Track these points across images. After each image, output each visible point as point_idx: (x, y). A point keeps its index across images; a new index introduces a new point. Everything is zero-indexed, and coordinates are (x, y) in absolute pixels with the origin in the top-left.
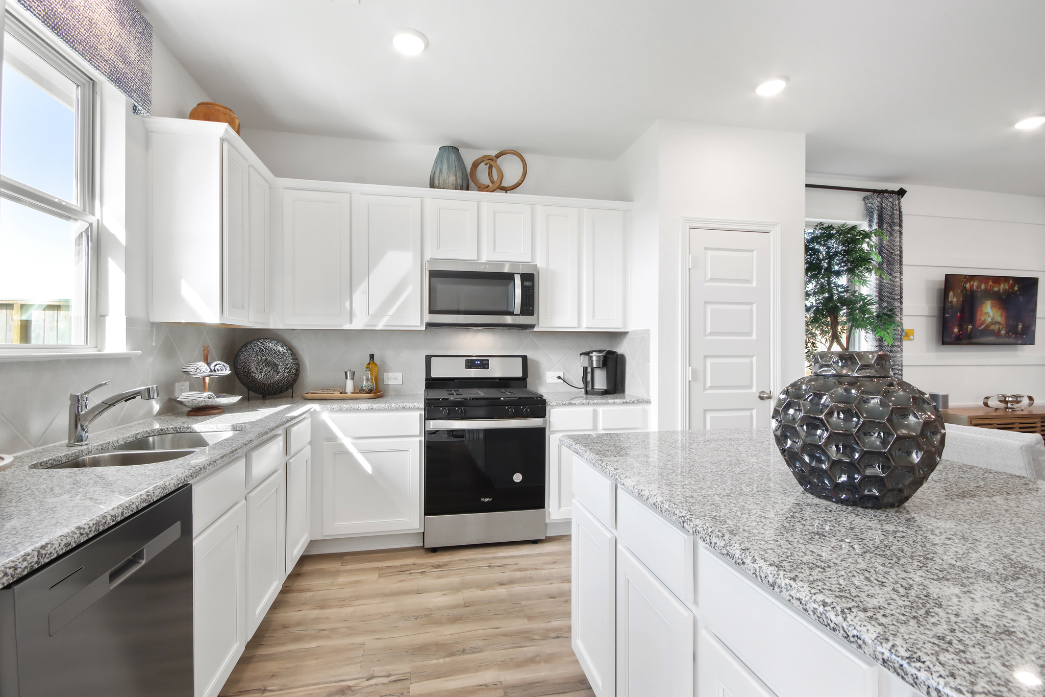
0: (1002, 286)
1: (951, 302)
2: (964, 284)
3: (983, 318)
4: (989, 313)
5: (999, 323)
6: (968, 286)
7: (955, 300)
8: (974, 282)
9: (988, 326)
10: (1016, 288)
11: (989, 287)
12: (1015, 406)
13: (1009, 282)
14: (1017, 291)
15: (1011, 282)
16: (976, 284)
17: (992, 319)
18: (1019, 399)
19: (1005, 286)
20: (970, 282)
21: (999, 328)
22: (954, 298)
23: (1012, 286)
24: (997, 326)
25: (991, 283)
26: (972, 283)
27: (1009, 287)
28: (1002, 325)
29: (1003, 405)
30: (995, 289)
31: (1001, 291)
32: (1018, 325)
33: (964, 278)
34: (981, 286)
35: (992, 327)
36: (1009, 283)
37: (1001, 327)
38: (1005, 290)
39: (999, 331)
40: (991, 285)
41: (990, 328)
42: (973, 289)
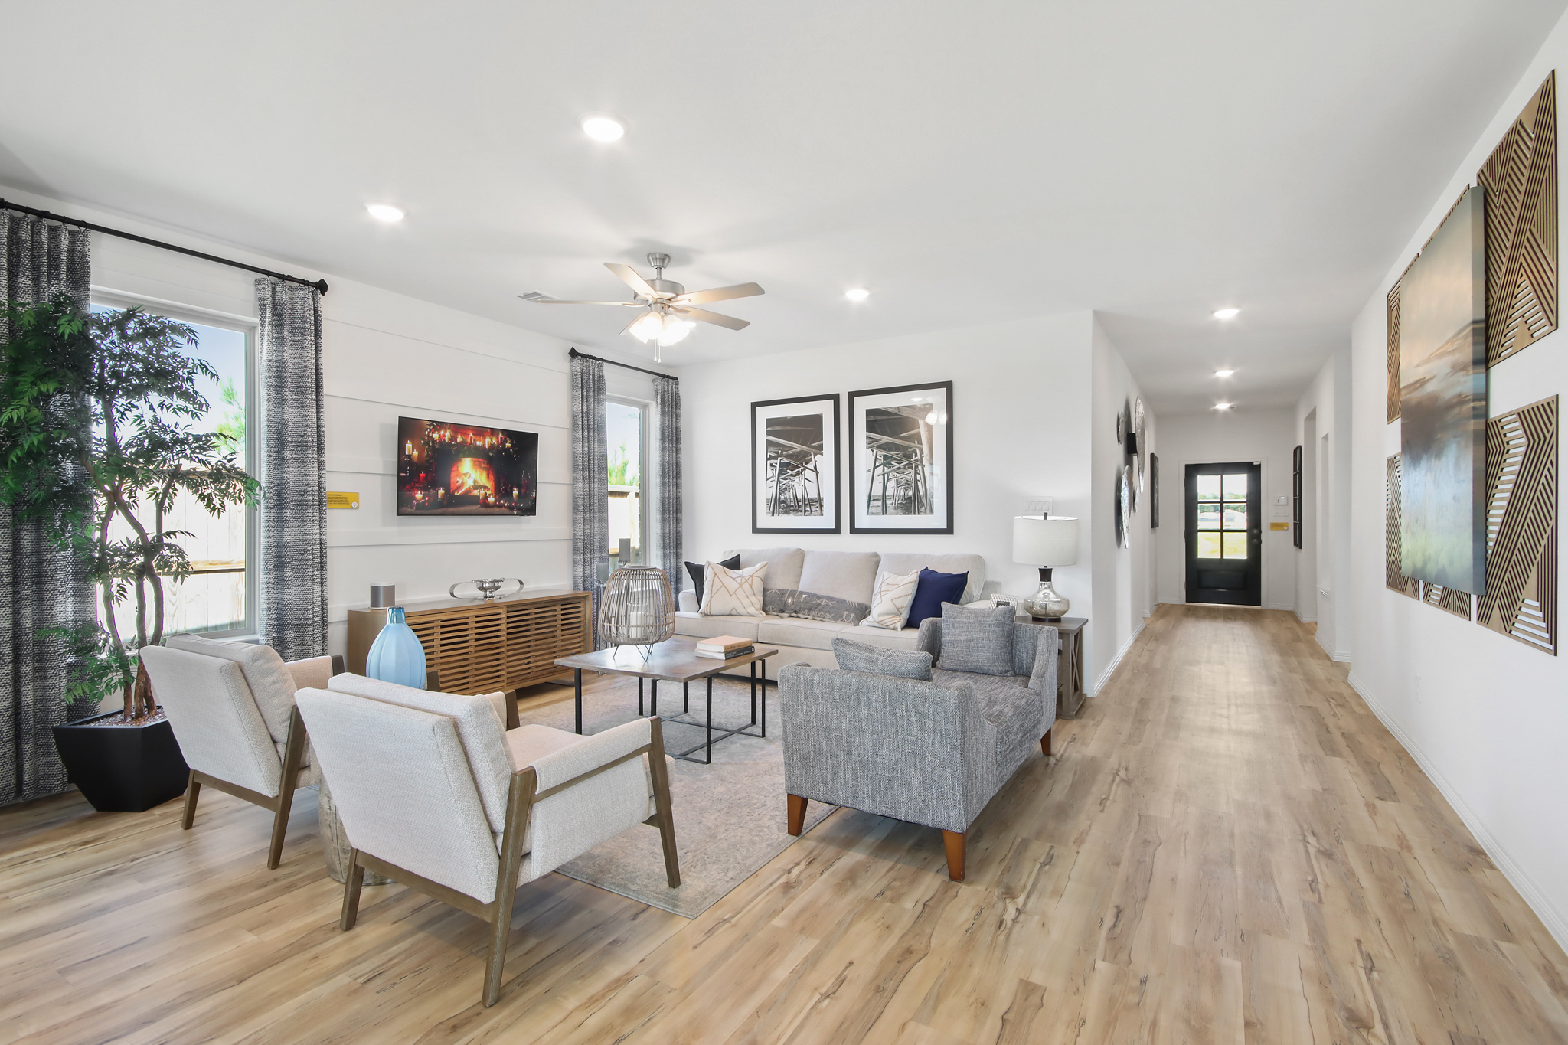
0: (488, 440)
1: (409, 456)
2: (429, 433)
3: (460, 481)
4: (470, 475)
5: (485, 488)
6: (436, 436)
7: (415, 453)
8: (446, 432)
9: (468, 491)
10: (508, 445)
11: (469, 441)
12: (495, 593)
13: (498, 435)
14: (509, 449)
15: (501, 436)
16: (448, 435)
17: (475, 481)
18: (496, 584)
19: (492, 441)
20: (439, 431)
21: (486, 493)
22: (413, 451)
23: (503, 443)
24: (483, 492)
25: (471, 435)
26: (442, 432)
27: (498, 441)
28: (488, 489)
29: (481, 594)
30: (478, 443)
31: (487, 447)
32: (512, 491)
33: (430, 425)
34: (457, 438)
35: (476, 493)
36: (498, 438)
37: (489, 493)
38: (492, 447)
39: (486, 497)
40: (471, 438)
41: (472, 494)
42: (444, 440)
